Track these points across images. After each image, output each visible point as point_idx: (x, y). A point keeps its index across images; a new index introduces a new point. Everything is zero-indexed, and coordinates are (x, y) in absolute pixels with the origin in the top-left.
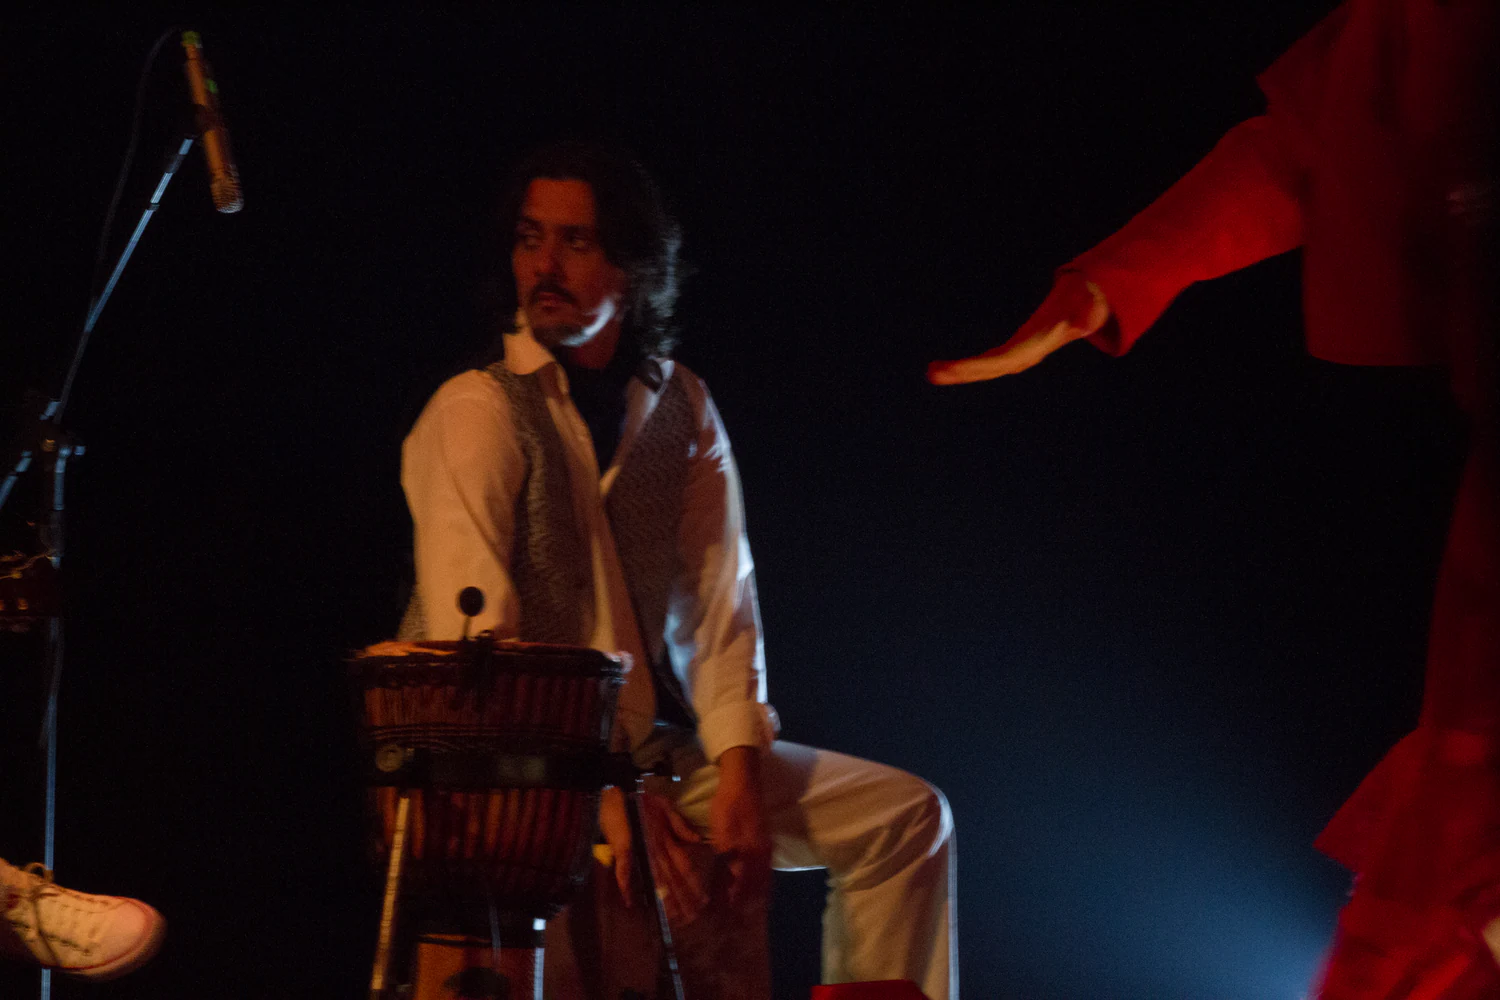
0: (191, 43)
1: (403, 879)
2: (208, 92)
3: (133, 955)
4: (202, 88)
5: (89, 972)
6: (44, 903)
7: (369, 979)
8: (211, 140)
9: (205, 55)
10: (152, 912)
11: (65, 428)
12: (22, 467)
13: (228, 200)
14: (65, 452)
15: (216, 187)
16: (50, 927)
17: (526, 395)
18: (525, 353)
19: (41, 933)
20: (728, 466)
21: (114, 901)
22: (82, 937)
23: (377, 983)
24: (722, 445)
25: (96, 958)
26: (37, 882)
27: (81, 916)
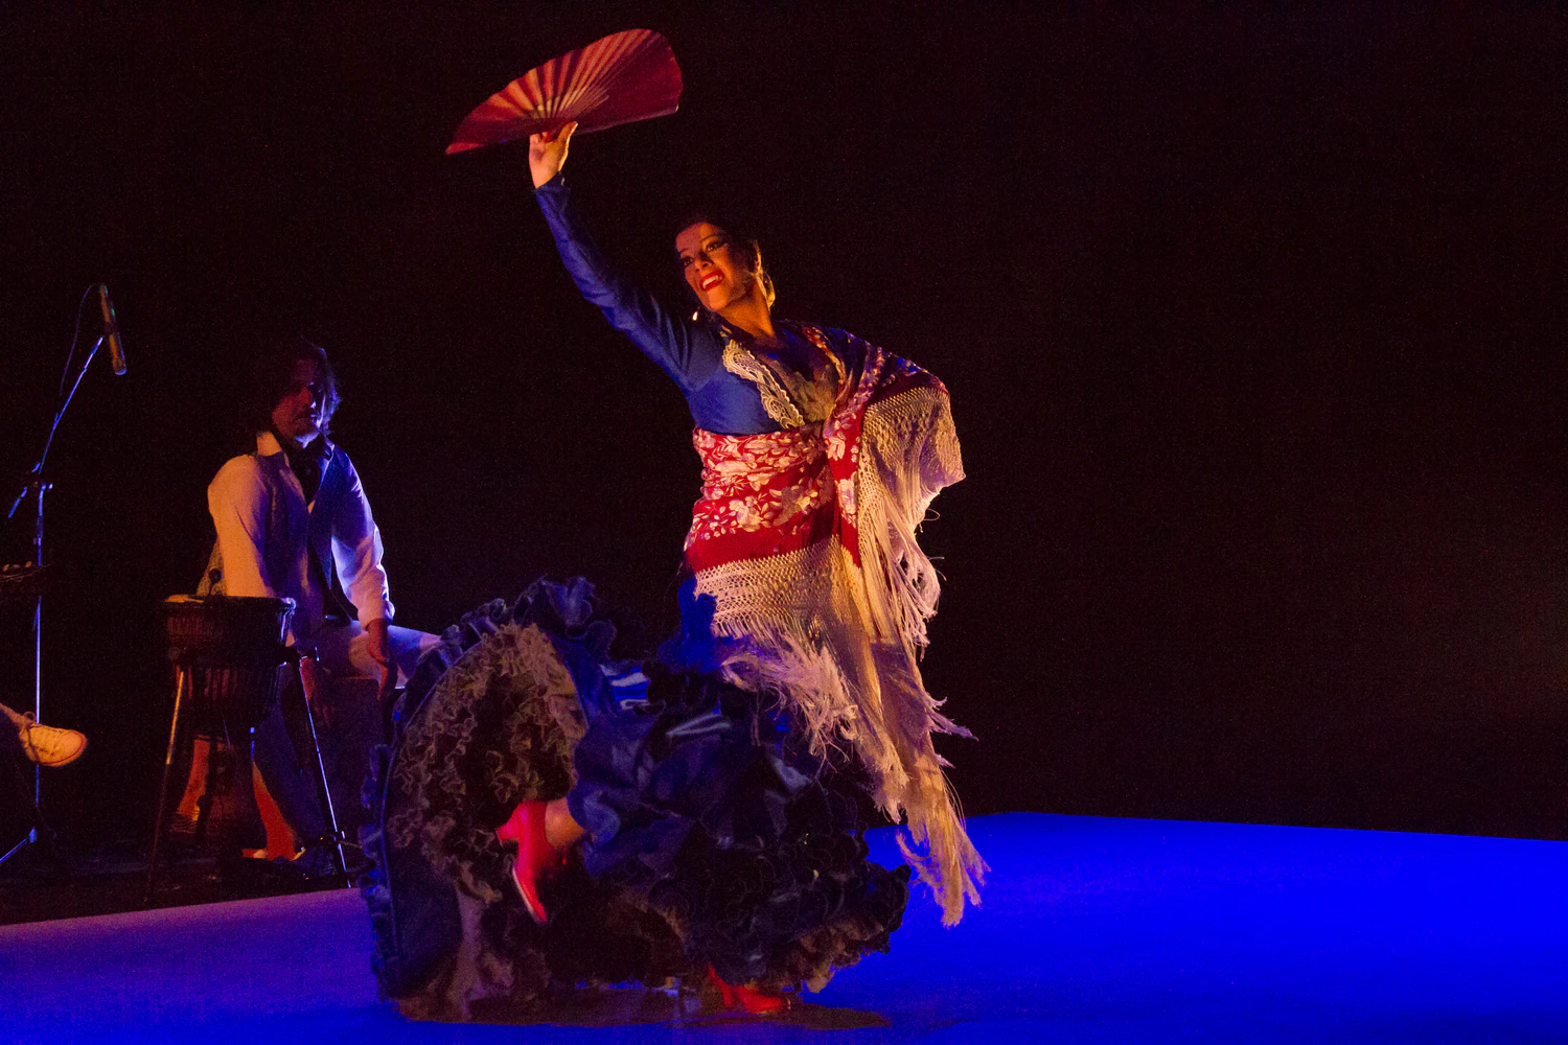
0: (104, 291)
1: (180, 710)
2: (111, 316)
3: (72, 759)
4: (109, 313)
5: (53, 765)
6: (32, 730)
7: (165, 761)
8: (112, 339)
9: (110, 297)
10: (83, 736)
11: (45, 477)
12: (23, 495)
13: (120, 369)
14: (44, 487)
15: (114, 362)
16: (34, 743)
17: (269, 466)
18: (269, 445)
19: (30, 744)
20: (362, 494)
21: (66, 731)
22: (51, 749)
23: (168, 761)
24: (359, 485)
25: (57, 757)
26: (29, 721)
27: (49, 738)
